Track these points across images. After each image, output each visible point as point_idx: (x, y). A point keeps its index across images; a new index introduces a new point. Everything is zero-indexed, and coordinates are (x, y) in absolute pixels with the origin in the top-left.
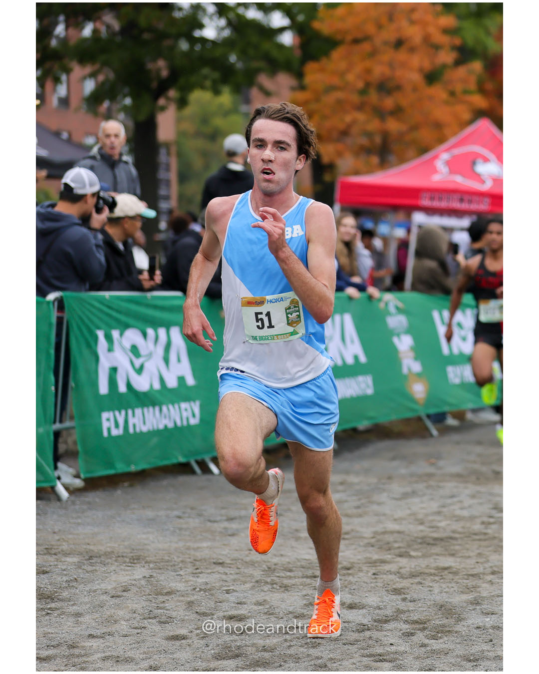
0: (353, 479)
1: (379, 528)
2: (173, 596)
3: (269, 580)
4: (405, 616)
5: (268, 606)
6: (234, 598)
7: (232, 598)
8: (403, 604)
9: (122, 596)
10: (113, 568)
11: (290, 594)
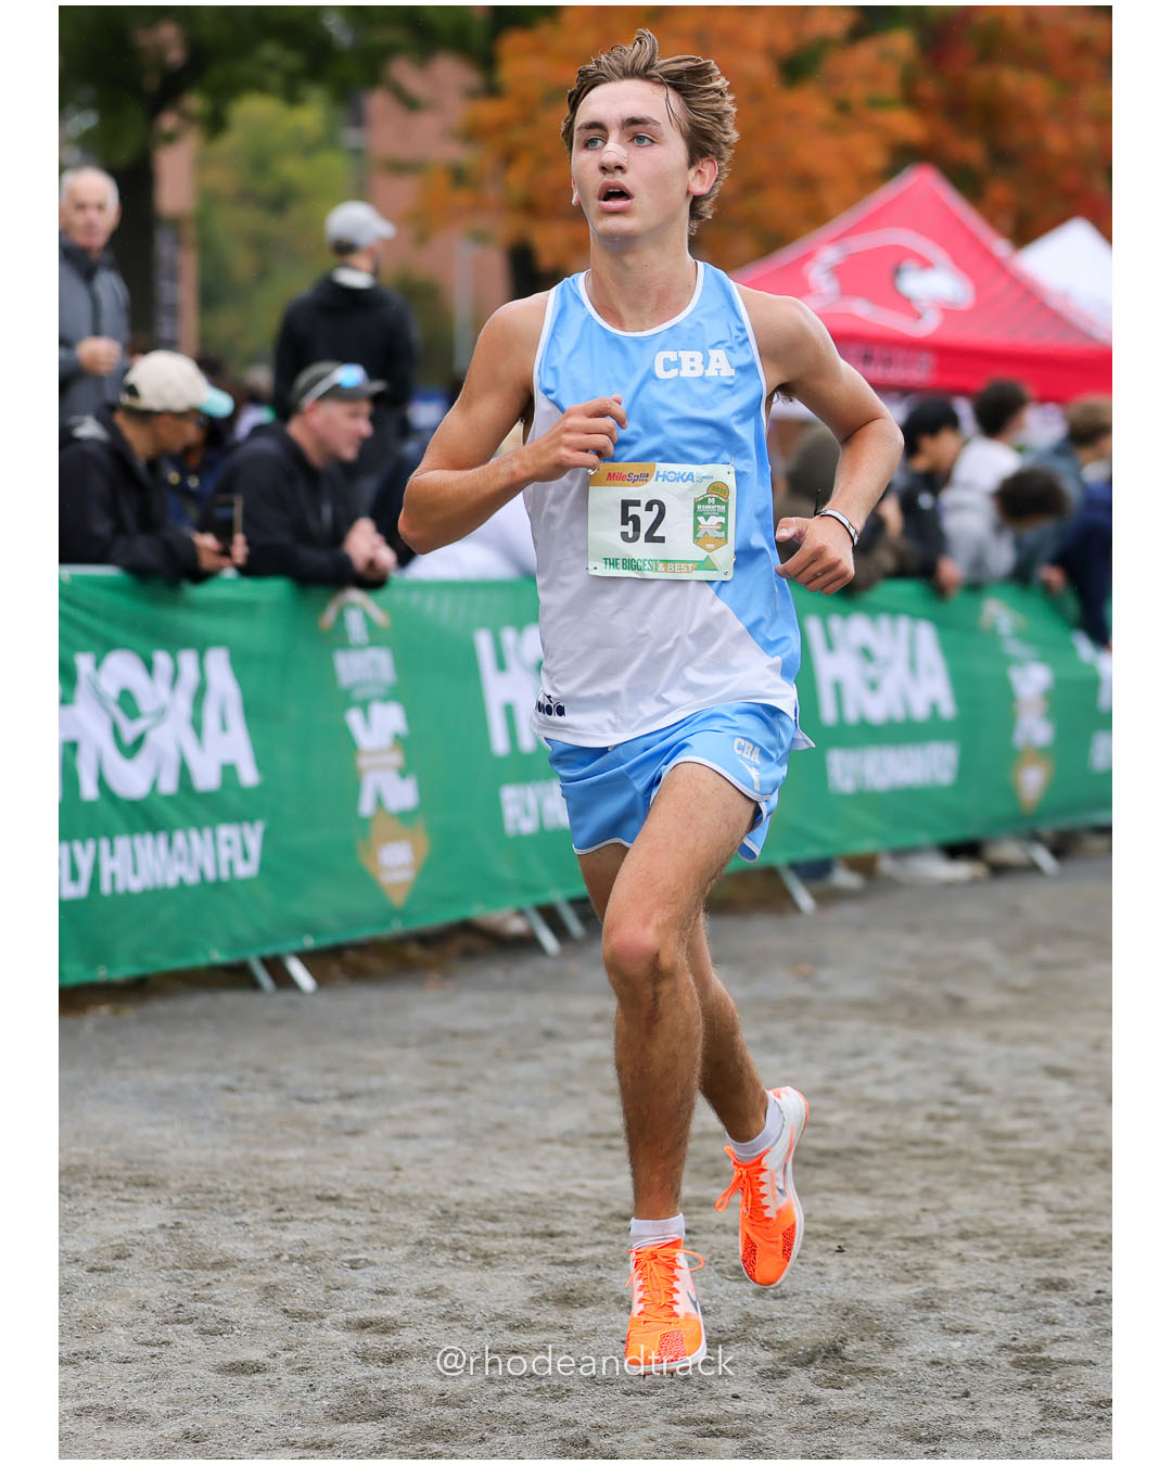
2: (230, 1273)
3: (447, 1240)
4: (764, 1331)
5: (446, 1301)
6: (369, 1280)
7: (364, 1279)
8: (759, 1303)
9: (114, 1269)
10: (90, 1203)
11: (496, 1273)
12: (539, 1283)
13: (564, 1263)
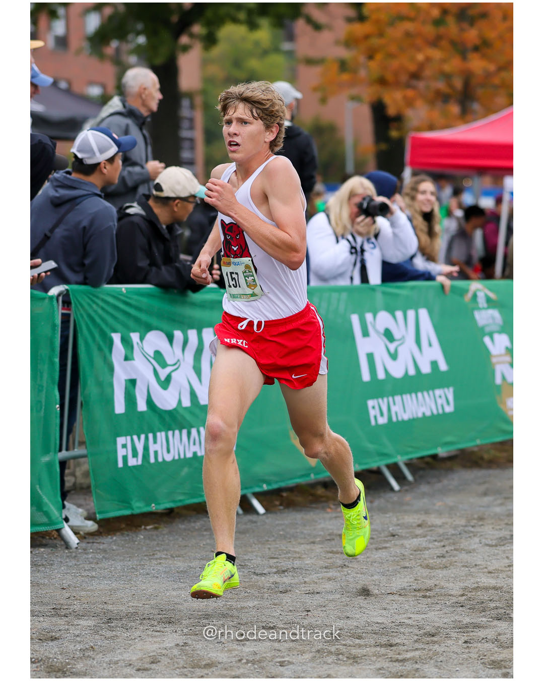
0: (434, 520)
1: (470, 583)
2: (214, 670)
3: (333, 649)
6: (290, 672)
9: (151, 669)
10: (138, 633)
11: (360, 667)
12: (384, 672)
13: (397, 660)
